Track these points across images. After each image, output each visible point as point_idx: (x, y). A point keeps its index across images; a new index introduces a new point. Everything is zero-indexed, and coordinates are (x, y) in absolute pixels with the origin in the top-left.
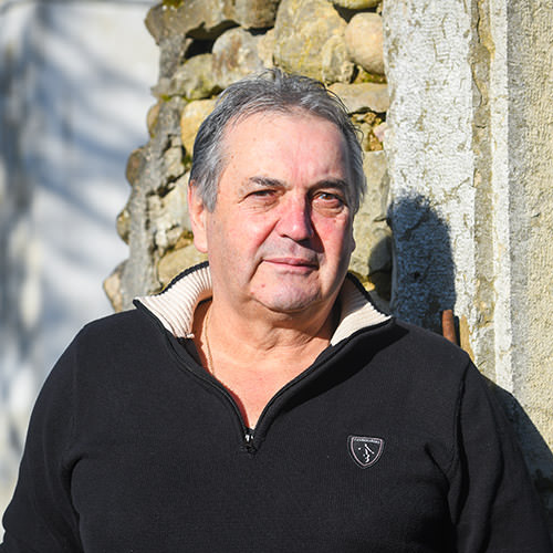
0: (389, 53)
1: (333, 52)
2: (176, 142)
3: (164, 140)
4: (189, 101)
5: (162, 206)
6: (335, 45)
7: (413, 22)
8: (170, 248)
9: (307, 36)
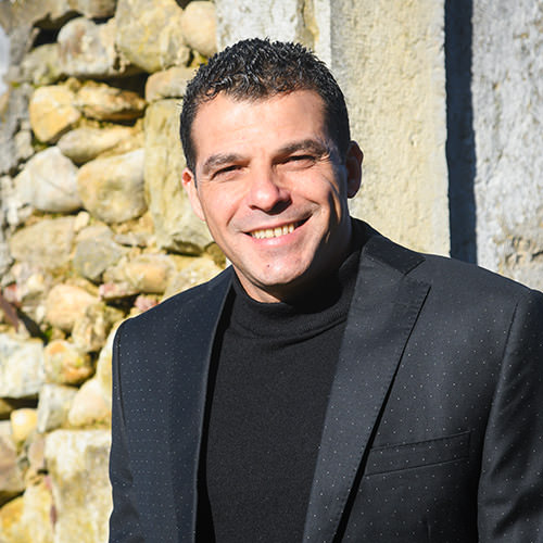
0: (222, 37)
1: (170, 39)
2: (25, 125)
3: (13, 124)
4: (37, 87)
5: (13, 186)
6: (171, 32)
7: (244, 8)
8: (21, 226)
9: (147, 23)
